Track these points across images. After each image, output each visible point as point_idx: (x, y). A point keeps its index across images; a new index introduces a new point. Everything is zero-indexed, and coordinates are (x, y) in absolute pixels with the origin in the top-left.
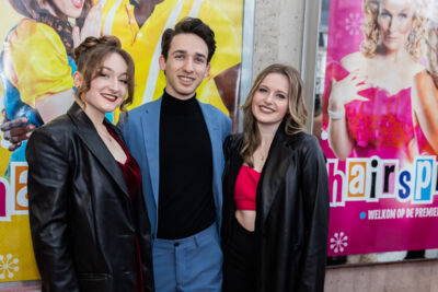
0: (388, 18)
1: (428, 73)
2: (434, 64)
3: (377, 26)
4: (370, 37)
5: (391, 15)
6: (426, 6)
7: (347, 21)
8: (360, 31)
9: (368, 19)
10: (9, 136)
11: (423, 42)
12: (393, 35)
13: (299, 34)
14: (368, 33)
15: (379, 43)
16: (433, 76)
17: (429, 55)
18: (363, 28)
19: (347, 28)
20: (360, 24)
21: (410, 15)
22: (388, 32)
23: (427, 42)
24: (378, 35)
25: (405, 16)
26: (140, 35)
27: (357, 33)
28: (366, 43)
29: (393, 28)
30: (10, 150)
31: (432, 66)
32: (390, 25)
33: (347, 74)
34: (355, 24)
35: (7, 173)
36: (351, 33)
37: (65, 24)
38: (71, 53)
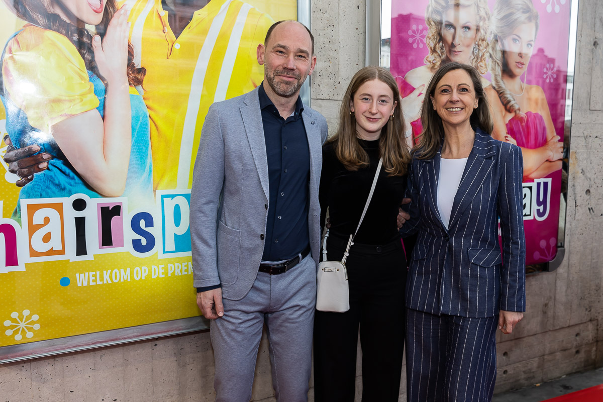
0: (452, 30)
1: (494, 88)
2: (499, 79)
3: (441, 38)
4: (434, 51)
5: (455, 28)
6: (489, 19)
7: (410, 33)
8: (424, 44)
9: (431, 31)
10: (16, 169)
11: (487, 56)
12: (457, 49)
13: (361, 46)
14: (432, 45)
15: (444, 57)
16: (498, 92)
17: (493, 69)
18: (426, 40)
19: (410, 40)
20: (423, 37)
21: (474, 28)
22: (453, 45)
23: (491, 56)
24: (442, 48)
25: (469, 28)
26: (177, 46)
27: (421, 46)
28: (431, 57)
29: (457, 42)
30: (19, 185)
31: (496, 80)
32: (454, 39)
33: (413, 89)
34: (418, 36)
35: (17, 212)
36: (415, 46)
37: (81, 32)
38: (92, 67)
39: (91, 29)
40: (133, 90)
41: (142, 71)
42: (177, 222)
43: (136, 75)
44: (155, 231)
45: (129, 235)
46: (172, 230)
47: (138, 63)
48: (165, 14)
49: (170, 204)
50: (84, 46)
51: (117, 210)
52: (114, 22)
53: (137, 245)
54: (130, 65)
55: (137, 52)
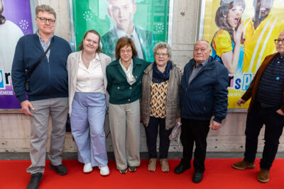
26: (255, 32)
37: (231, 30)
38: (232, 39)
39: (234, 29)
40: (241, 45)
41: (244, 40)
42: (247, 82)
43: (243, 40)
44: (241, 84)
45: (235, 84)
46: (245, 84)
47: (244, 37)
48: (253, 23)
49: (246, 77)
50: (231, 34)
51: (233, 77)
52: (239, 27)
53: (236, 87)
54: (242, 38)
55: (244, 34)
